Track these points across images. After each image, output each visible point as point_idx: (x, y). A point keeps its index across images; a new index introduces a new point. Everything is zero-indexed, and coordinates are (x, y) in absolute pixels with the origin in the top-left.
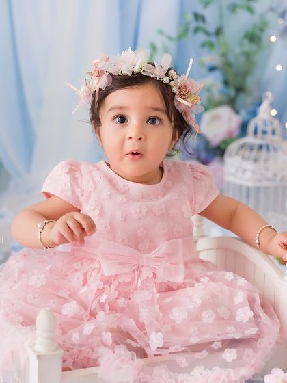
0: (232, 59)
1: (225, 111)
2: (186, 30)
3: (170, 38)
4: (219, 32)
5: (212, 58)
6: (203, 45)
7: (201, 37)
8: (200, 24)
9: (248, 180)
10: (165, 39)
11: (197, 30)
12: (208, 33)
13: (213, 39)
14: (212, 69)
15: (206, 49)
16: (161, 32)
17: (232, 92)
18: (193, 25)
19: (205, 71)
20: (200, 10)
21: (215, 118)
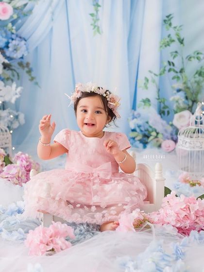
0: (189, 85)
1: (186, 113)
2: (165, 70)
3: (155, 75)
4: (181, 71)
5: (179, 85)
6: (173, 78)
7: (173, 74)
8: (172, 67)
10: (153, 75)
11: (169, 70)
12: (177, 72)
13: (179, 75)
14: (179, 91)
15: (176, 80)
16: (150, 72)
17: (190, 103)
18: (168, 67)
19: (175, 92)
20: (171, 60)
21: (180, 117)
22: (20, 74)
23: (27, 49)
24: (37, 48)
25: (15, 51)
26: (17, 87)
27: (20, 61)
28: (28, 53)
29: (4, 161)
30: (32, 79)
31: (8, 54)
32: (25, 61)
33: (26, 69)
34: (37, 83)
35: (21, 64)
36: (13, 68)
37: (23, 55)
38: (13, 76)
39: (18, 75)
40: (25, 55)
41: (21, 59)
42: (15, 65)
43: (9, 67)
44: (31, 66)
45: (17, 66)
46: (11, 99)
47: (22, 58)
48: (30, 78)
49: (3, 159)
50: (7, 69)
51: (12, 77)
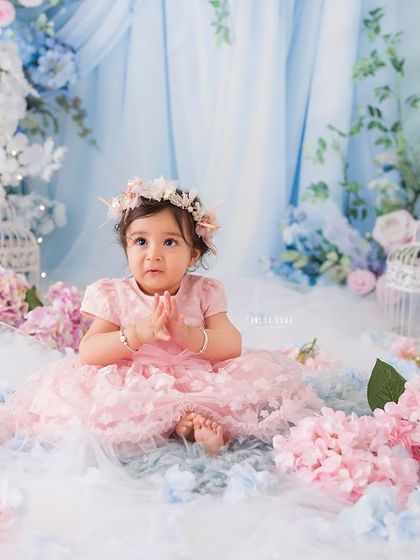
0: (410, 158)
1: (402, 216)
2: (361, 125)
3: (341, 134)
4: (396, 128)
5: (388, 156)
6: (378, 142)
7: (377, 133)
8: (376, 118)
9: (407, 287)
10: (336, 135)
11: (371, 125)
12: (385, 130)
13: (390, 135)
14: (388, 169)
15: (382, 146)
16: (330, 127)
17: (411, 195)
18: (368, 120)
19: (380, 170)
20: (376, 105)
21: (389, 223)
22: (59, 123)
23: (77, 70)
24: (96, 69)
25: (51, 74)
26: (55, 148)
27: (60, 94)
28: (79, 77)
29: (26, 300)
30: (85, 132)
31: (36, 78)
32: (71, 95)
33: (73, 112)
34: (93, 142)
35: (62, 101)
36: (45, 108)
37: (68, 83)
38: (46, 124)
39: (56, 124)
40: (73, 82)
41: (63, 91)
42: (49, 101)
43: (37, 107)
44: (83, 106)
45: (55, 104)
46: (42, 172)
47: (65, 88)
48: (80, 130)
49: (24, 297)
50: (33, 109)
51: (42, 127)
